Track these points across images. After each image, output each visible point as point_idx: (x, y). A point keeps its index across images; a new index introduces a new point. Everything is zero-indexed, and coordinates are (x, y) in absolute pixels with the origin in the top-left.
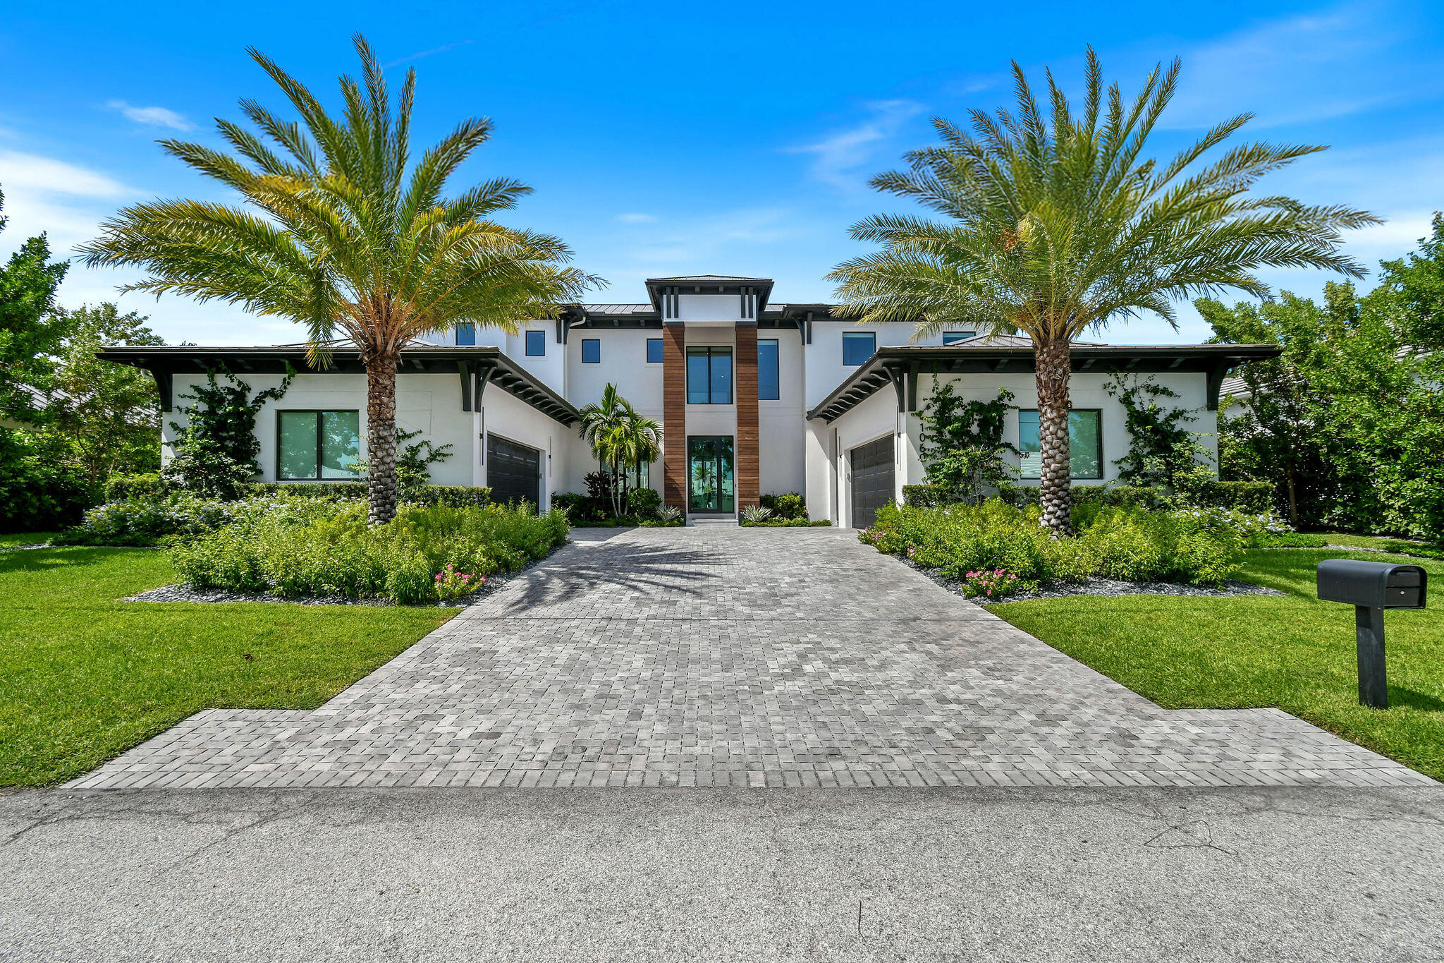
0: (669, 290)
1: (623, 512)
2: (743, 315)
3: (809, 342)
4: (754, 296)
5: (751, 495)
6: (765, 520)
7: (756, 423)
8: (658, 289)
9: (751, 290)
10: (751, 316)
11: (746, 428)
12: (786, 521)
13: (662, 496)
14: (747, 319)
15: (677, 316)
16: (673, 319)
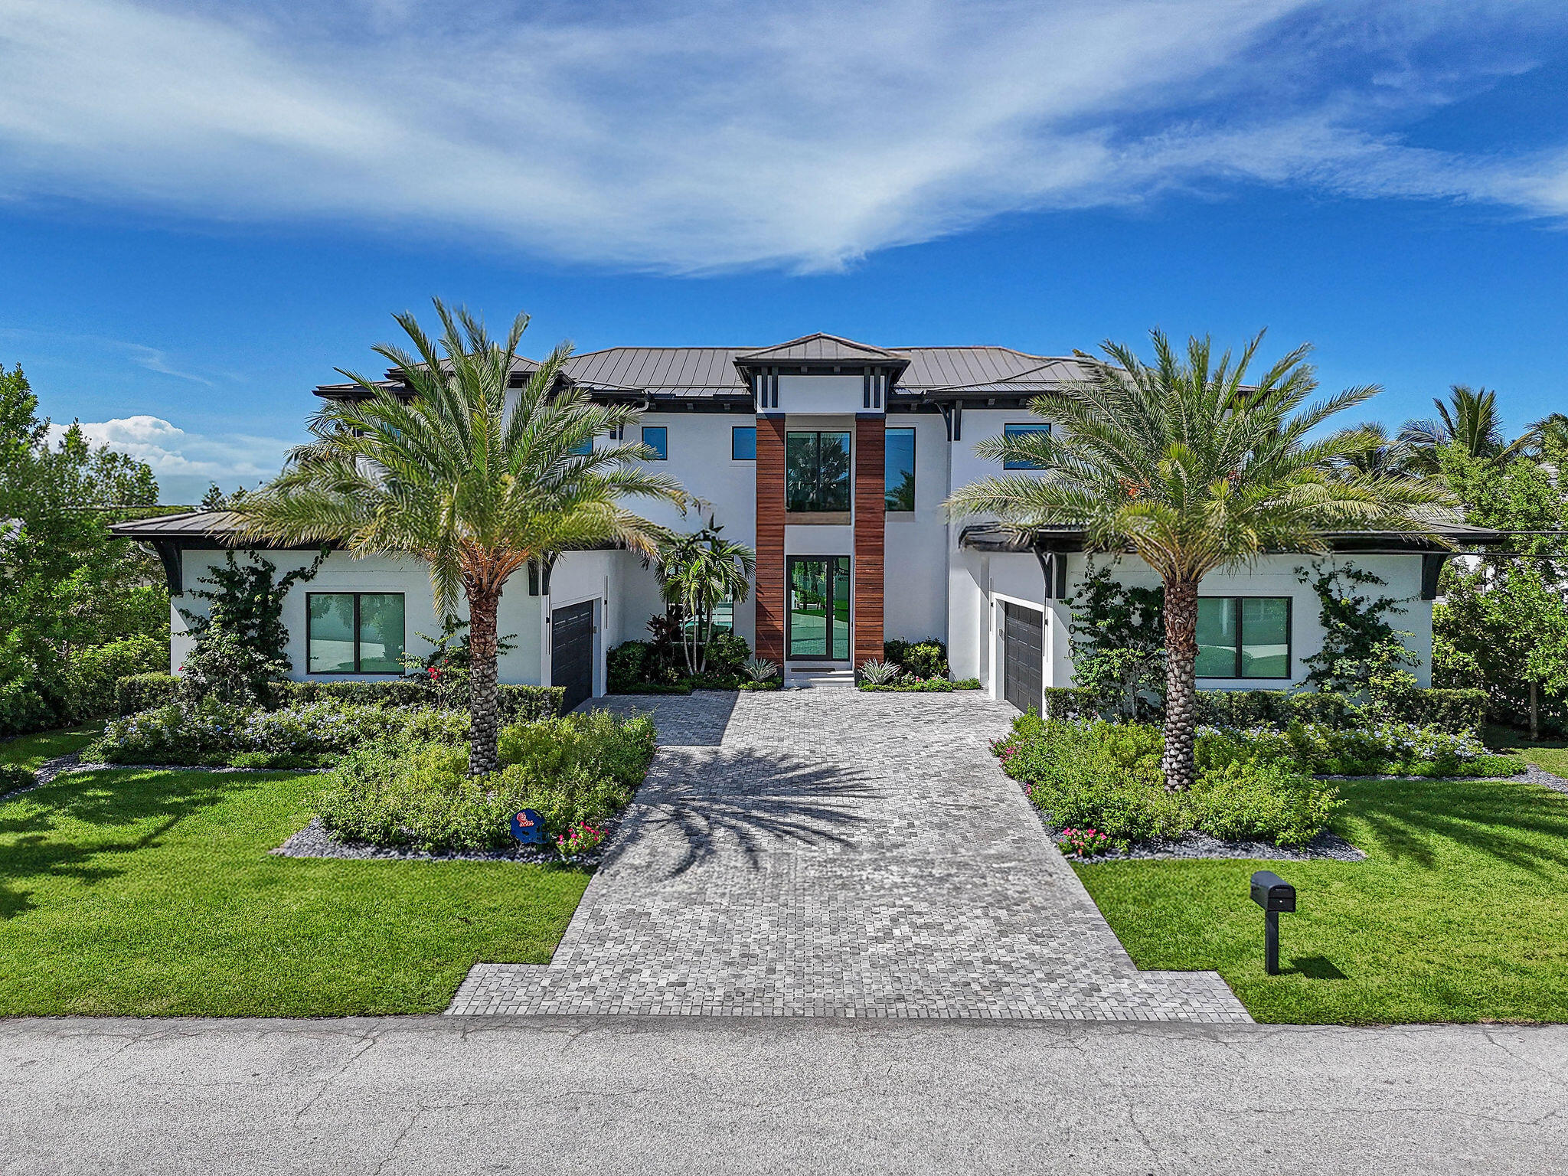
0: (765, 370)
1: (699, 668)
2: (867, 405)
3: (958, 438)
4: (883, 378)
5: (872, 646)
6: (890, 680)
7: (880, 551)
8: (750, 369)
9: (878, 370)
10: (877, 405)
11: (867, 558)
12: (920, 682)
13: (752, 647)
14: (872, 410)
15: (775, 405)
16: (770, 410)
